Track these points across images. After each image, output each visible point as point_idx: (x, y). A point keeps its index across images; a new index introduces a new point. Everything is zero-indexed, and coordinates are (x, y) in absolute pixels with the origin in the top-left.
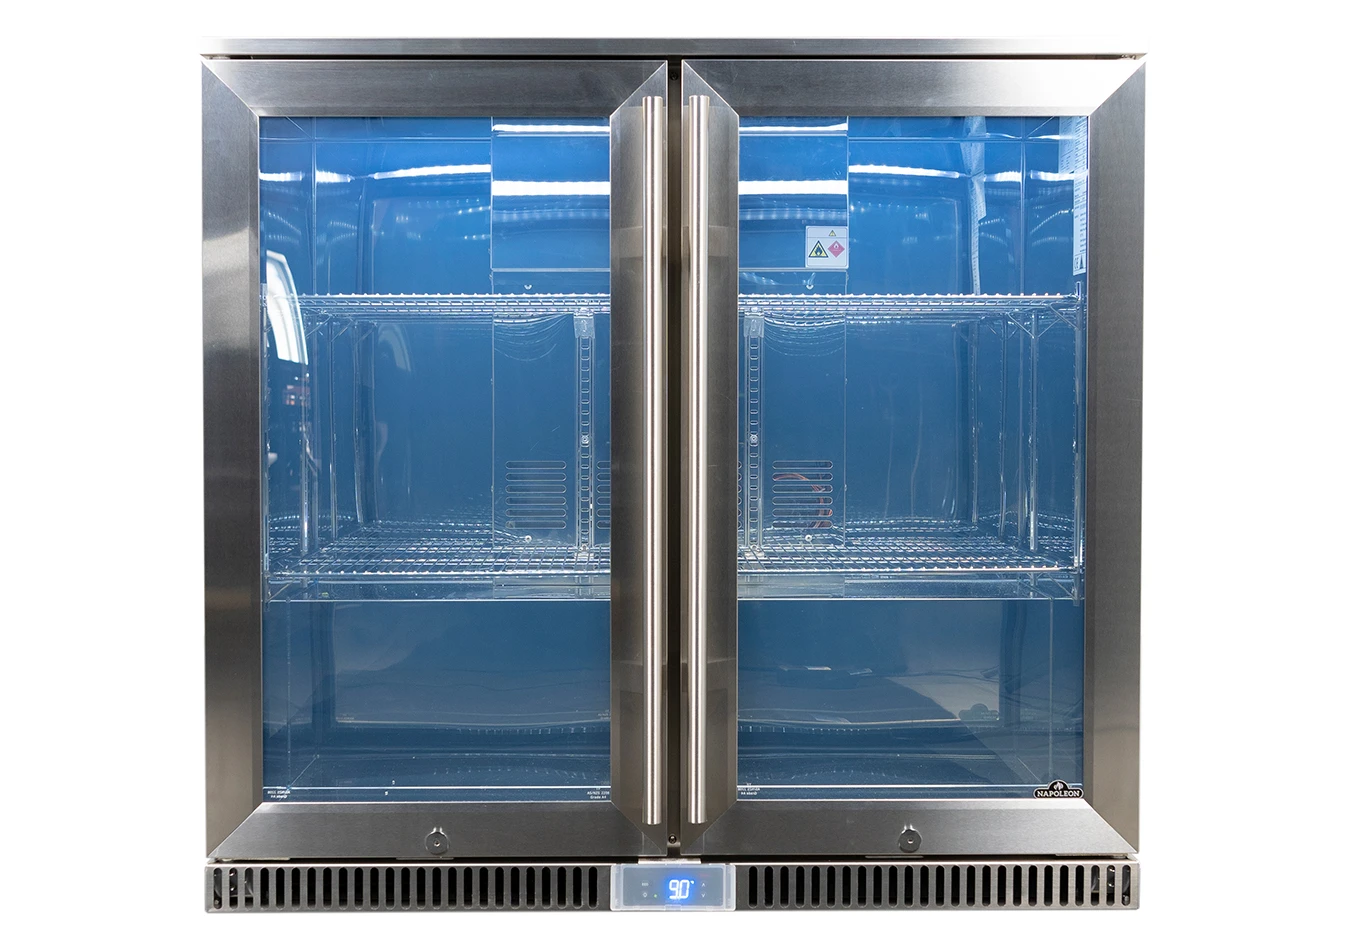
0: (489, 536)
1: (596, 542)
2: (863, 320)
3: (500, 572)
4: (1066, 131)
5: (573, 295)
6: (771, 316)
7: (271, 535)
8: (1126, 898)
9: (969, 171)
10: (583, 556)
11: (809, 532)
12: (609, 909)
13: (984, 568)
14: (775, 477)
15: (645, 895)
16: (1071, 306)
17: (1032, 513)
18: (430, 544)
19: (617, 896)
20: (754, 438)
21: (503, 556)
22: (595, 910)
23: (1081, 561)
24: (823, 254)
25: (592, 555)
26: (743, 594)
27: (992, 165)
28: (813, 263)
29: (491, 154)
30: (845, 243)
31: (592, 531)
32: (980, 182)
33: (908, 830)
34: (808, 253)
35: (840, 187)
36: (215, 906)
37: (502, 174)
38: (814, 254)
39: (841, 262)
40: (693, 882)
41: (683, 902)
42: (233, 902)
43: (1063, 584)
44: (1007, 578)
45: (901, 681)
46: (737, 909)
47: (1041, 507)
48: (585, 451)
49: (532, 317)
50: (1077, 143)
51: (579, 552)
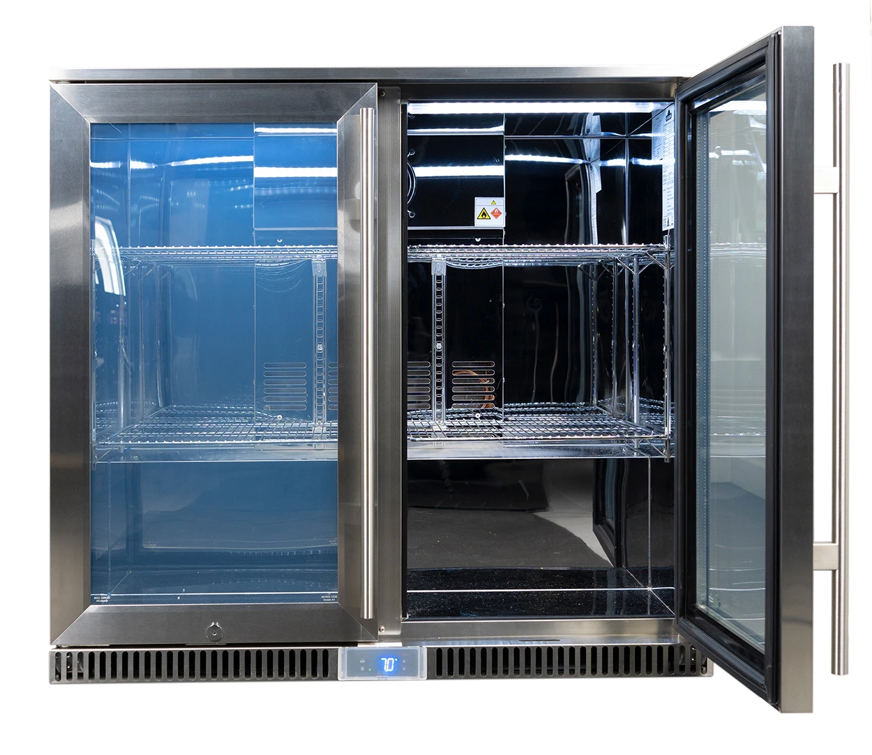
0: (252, 416)
1: (328, 420)
2: (515, 262)
3: (260, 441)
4: (657, 131)
5: (311, 246)
6: (450, 260)
7: (98, 416)
8: (704, 668)
9: (589, 159)
10: (318, 429)
11: (478, 412)
12: (337, 680)
13: (601, 436)
14: (455, 372)
15: (362, 669)
16: (662, 252)
17: (635, 397)
18: (210, 421)
19: (343, 670)
20: (439, 346)
21: (262, 429)
22: (326, 680)
23: (670, 430)
24: (487, 217)
25: (325, 428)
27: (606, 155)
28: (480, 224)
29: (254, 149)
30: (502, 209)
31: (324, 412)
32: (597, 166)
34: (476, 216)
35: (498, 171)
36: (56, 679)
37: (261, 162)
38: (481, 217)
39: (499, 223)
40: (396, 660)
41: (390, 674)
42: (69, 676)
43: (657, 447)
44: (618, 443)
45: (541, 515)
46: (428, 679)
47: (642, 393)
48: (320, 355)
49: (283, 262)
50: (665, 139)
51: (315, 427)
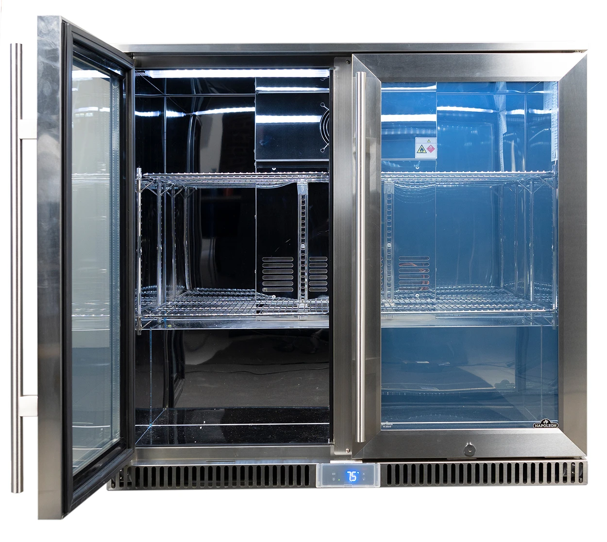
0: (253, 296)
1: (309, 298)
2: (445, 184)
3: (260, 314)
4: (547, 89)
5: (297, 173)
6: (398, 183)
7: (142, 296)
8: (581, 479)
9: (498, 109)
10: (302, 306)
11: (417, 293)
12: (315, 487)
13: (507, 311)
14: (400, 264)
15: (334, 479)
16: (550, 177)
17: (531, 282)
18: (224, 299)
19: (319, 480)
20: (389, 245)
21: (261, 306)
22: (307, 488)
23: (557, 306)
24: (424, 152)
25: (306, 305)
26: (384, 324)
27: (510, 106)
28: (419, 156)
29: (255, 102)
30: (435, 146)
31: (306, 293)
32: (504, 115)
33: (469, 445)
34: (417, 150)
35: (433, 118)
36: (112, 487)
37: (261, 112)
38: (419, 151)
39: (433, 156)
40: (358, 473)
41: (354, 483)
42: (121, 485)
43: (547, 318)
44: (519, 315)
45: (465, 368)
46: (381, 486)
47: (536, 279)
48: (303, 252)
49: (276, 184)
50: (553, 95)
51: (299, 304)
